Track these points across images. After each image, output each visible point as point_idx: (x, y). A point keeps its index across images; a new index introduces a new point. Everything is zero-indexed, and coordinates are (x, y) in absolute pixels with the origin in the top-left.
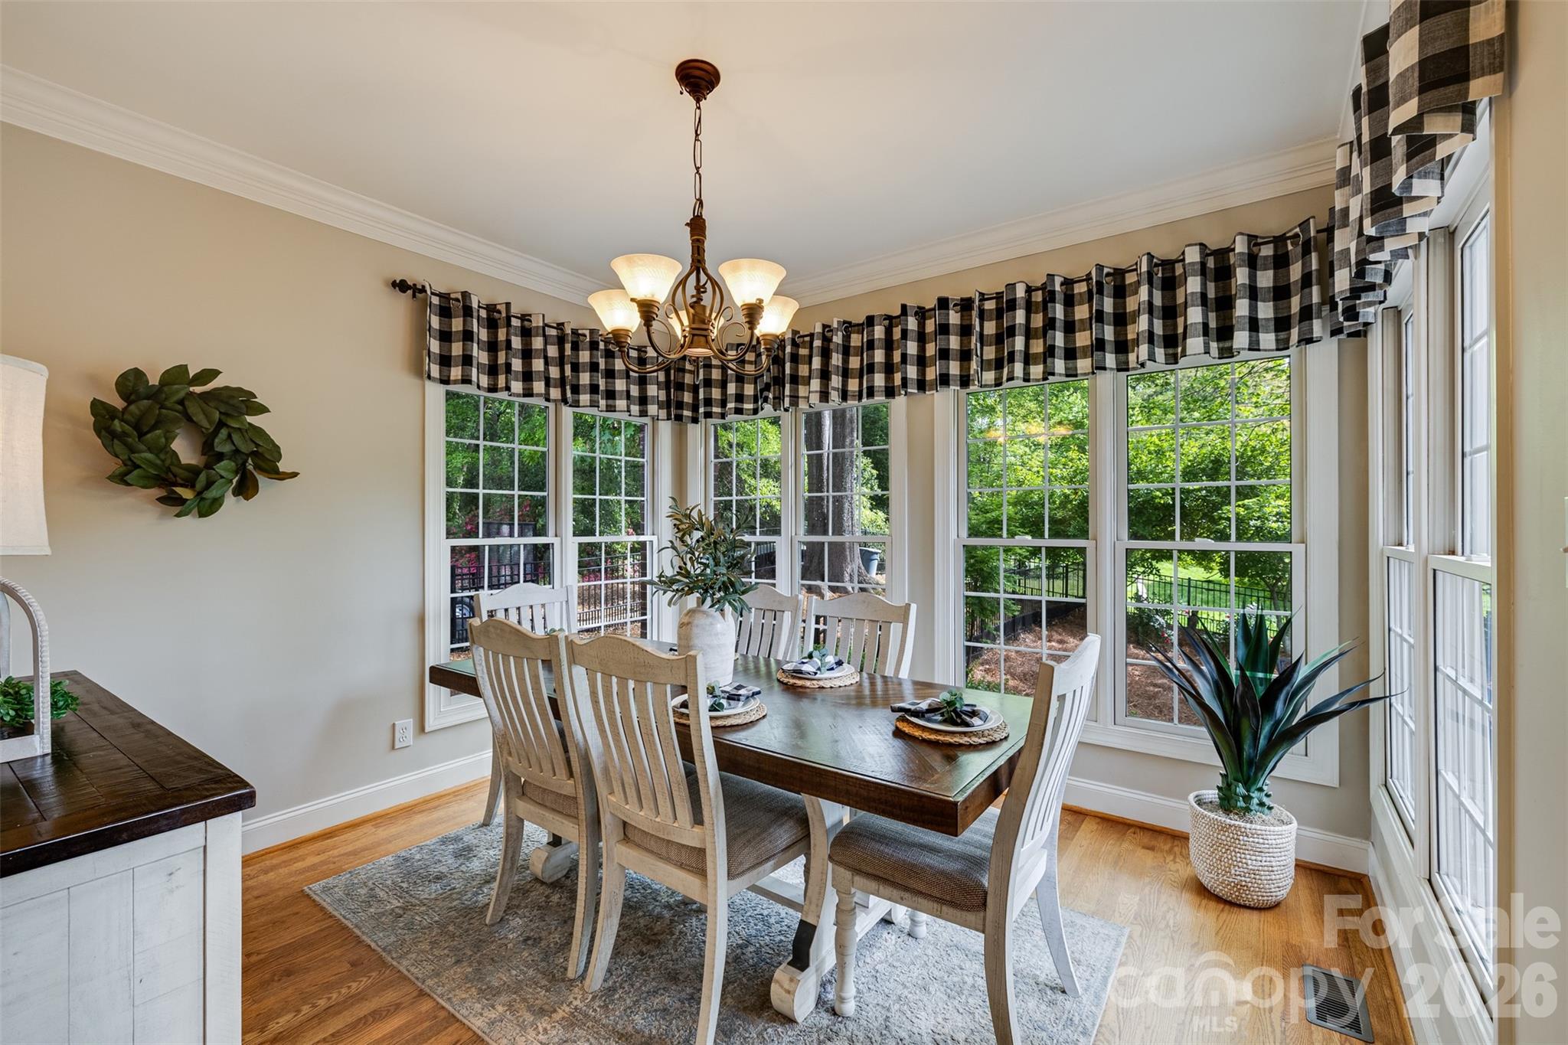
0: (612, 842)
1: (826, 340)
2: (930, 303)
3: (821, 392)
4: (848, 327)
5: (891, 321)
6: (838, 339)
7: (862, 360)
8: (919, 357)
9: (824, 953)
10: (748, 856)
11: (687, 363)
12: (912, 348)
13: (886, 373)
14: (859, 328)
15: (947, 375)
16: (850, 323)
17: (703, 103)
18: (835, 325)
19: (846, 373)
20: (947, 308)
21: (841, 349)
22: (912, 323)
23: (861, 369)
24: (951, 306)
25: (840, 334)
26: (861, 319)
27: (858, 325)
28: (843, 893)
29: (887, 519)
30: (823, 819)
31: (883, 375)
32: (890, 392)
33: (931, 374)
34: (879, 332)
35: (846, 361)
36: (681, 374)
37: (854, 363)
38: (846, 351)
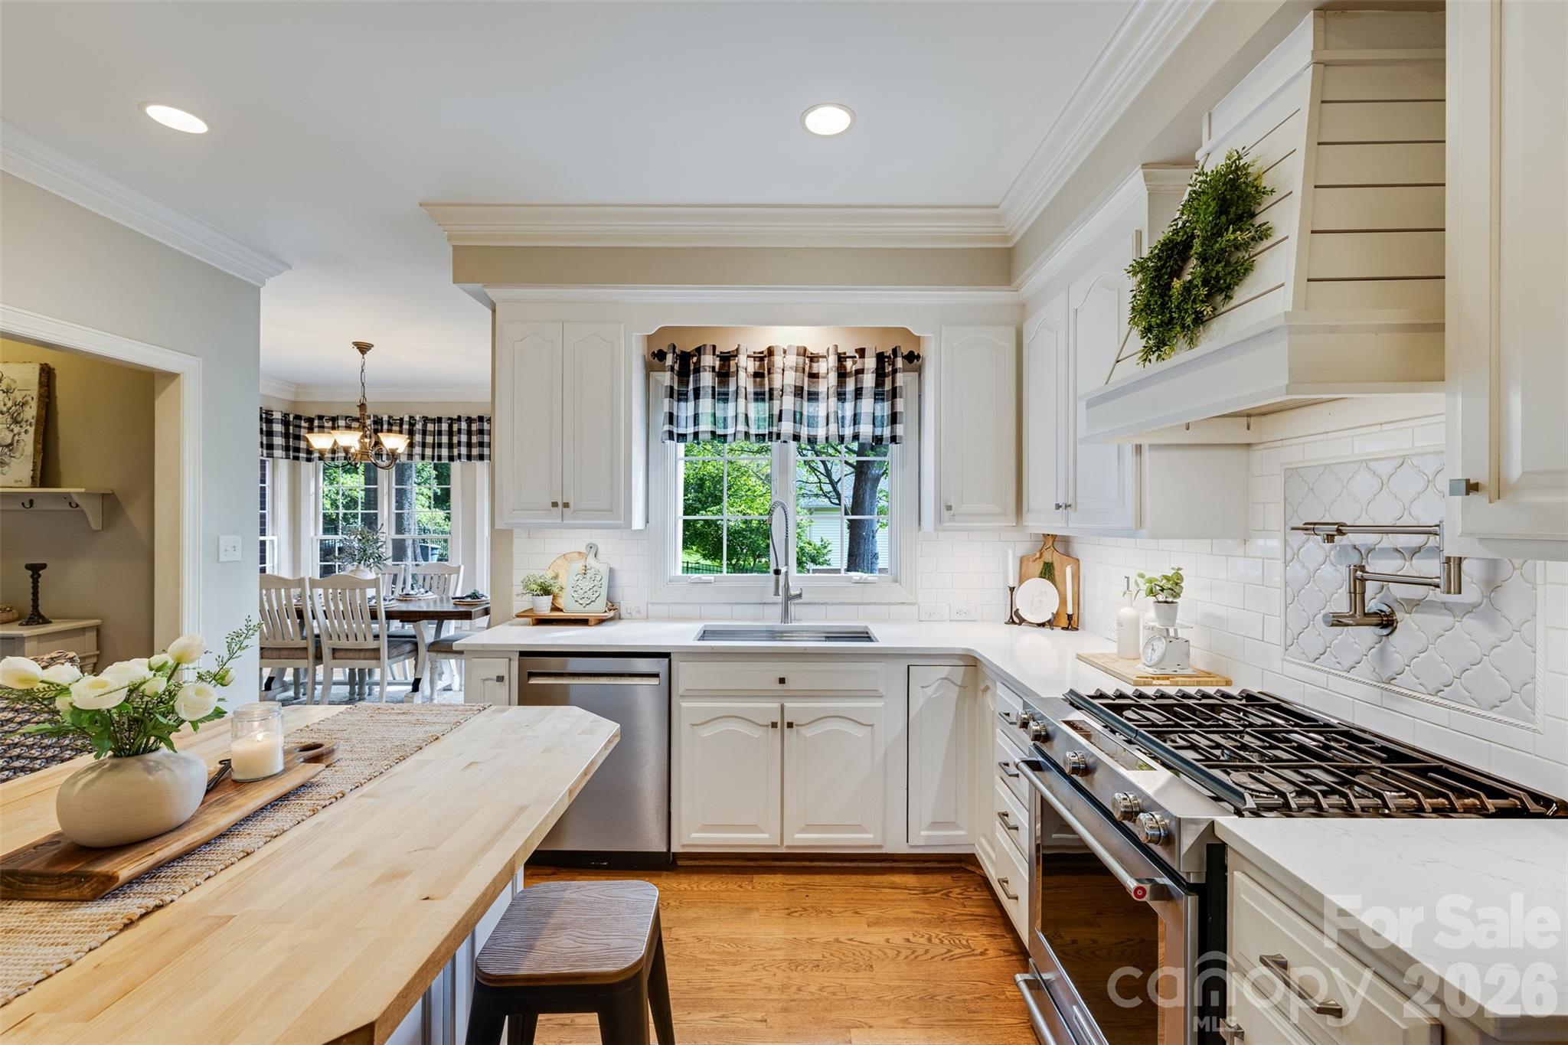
0: (328, 659)
1: (412, 425)
2: (474, 416)
3: (408, 455)
4: (426, 420)
5: (451, 421)
6: (419, 426)
7: (434, 439)
8: (467, 443)
9: (425, 688)
10: (395, 652)
11: (303, 422)
12: (464, 438)
13: (449, 448)
14: (433, 421)
15: (483, 455)
16: (427, 418)
17: (365, 356)
18: (418, 419)
19: (424, 445)
20: (483, 421)
21: (421, 432)
22: (464, 426)
23: (434, 444)
24: (485, 420)
25: (420, 424)
26: (434, 416)
27: (432, 420)
28: (433, 662)
29: (448, 518)
30: (424, 640)
31: (447, 450)
32: (451, 458)
33: (475, 451)
34: (445, 427)
35: (424, 438)
36: (298, 429)
37: (429, 439)
38: (424, 433)
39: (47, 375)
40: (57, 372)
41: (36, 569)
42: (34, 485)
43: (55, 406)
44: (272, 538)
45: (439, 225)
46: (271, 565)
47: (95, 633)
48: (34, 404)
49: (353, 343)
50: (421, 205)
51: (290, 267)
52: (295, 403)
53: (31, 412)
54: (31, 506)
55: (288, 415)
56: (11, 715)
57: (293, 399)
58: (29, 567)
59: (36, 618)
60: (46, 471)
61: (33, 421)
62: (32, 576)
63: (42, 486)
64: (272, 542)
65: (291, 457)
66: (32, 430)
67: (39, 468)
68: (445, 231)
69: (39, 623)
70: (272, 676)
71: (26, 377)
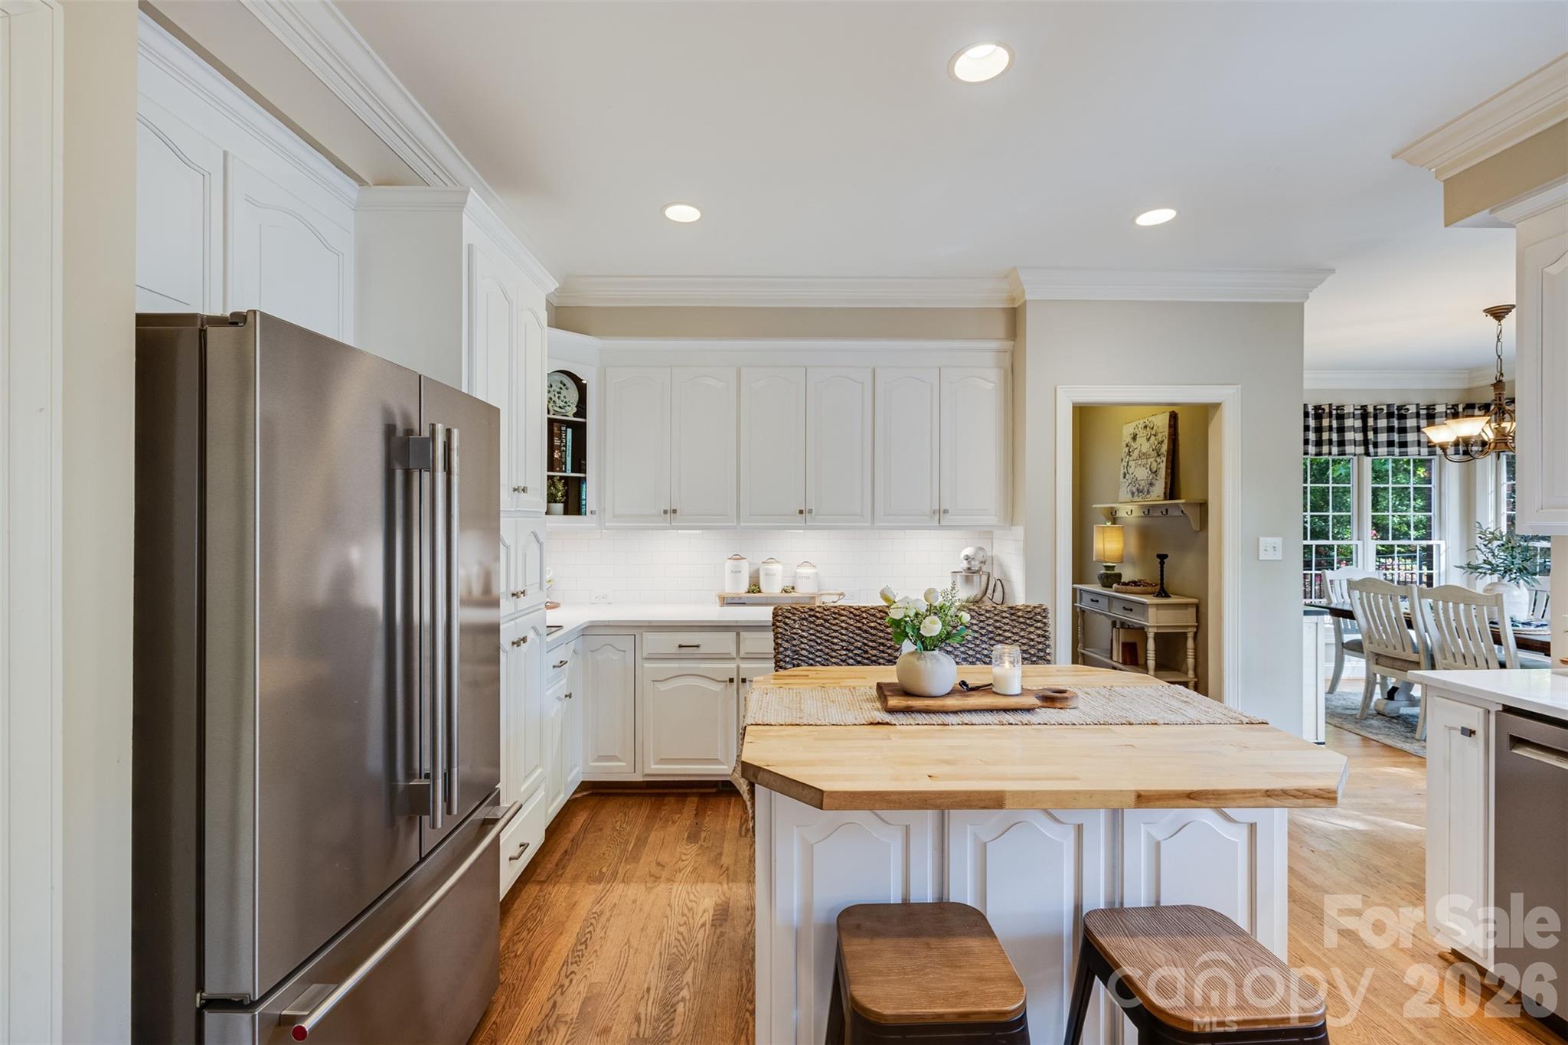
39: (1174, 417)
40: (1179, 415)
41: (1162, 557)
42: (1165, 499)
43: (1178, 441)
44: (1439, 542)
45: (1422, 166)
46: (1437, 571)
47: (1194, 610)
48: (1166, 441)
49: (1484, 311)
50: (1394, 157)
51: (1333, 271)
52: (1469, 391)
53: (1165, 448)
54: (1167, 513)
55: (1457, 405)
56: (1010, 635)
57: (1467, 386)
58: (1159, 556)
59: (1163, 593)
60: (1172, 491)
61: (1165, 453)
62: (1160, 563)
63: (1171, 499)
64: (1439, 546)
65: (1461, 452)
66: (1164, 459)
67: (1169, 486)
68: (1430, 169)
69: (1162, 597)
70: (1396, 686)
71: (1162, 422)
